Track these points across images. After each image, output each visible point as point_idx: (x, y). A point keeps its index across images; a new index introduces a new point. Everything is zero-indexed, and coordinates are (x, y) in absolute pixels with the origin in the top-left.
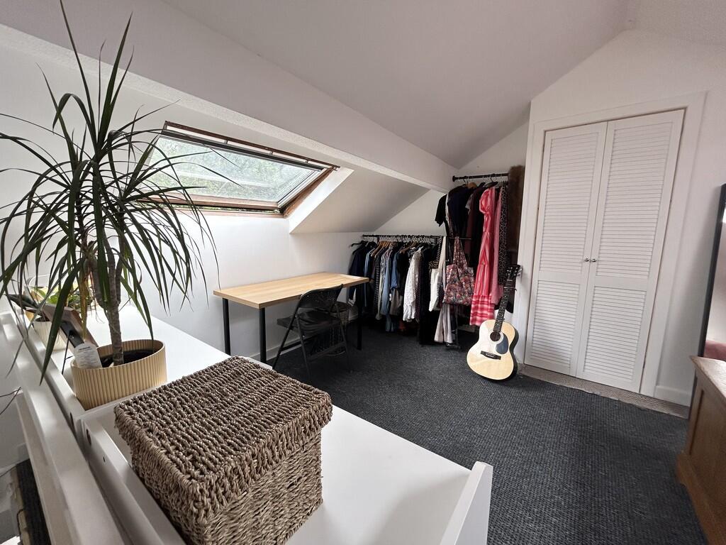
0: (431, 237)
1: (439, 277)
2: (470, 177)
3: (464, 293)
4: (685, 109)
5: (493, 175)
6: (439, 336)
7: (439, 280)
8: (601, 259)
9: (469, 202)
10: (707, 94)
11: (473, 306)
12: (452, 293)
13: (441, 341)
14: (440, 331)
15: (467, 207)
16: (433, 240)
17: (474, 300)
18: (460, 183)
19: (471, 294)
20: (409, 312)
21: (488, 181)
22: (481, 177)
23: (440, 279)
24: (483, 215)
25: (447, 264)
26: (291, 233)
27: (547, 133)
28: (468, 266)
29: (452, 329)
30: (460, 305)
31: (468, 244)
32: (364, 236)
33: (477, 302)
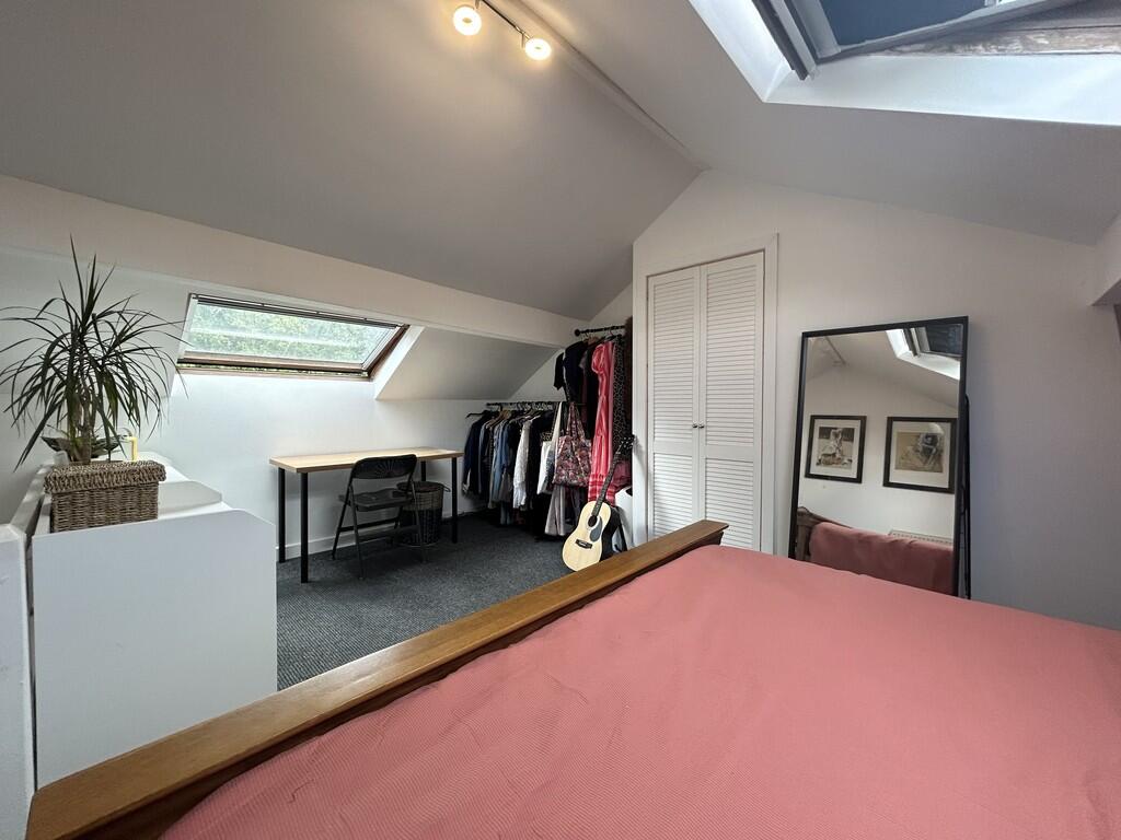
0: (549, 403)
1: (550, 452)
2: (592, 331)
3: (580, 472)
4: (764, 250)
5: (613, 328)
6: (550, 527)
7: (549, 455)
8: (709, 424)
9: (583, 360)
10: (778, 235)
11: (590, 488)
12: (563, 472)
13: (553, 533)
14: (551, 520)
15: (581, 366)
16: (550, 407)
17: (591, 480)
18: (582, 338)
19: (588, 472)
20: (519, 498)
21: (607, 334)
22: (601, 330)
23: (551, 454)
24: (597, 375)
25: (561, 435)
26: (377, 399)
27: (650, 279)
28: (586, 438)
29: (566, 518)
30: (575, 487)
31: (584, 411)
32: (488, 404)
33: (594, 483)
